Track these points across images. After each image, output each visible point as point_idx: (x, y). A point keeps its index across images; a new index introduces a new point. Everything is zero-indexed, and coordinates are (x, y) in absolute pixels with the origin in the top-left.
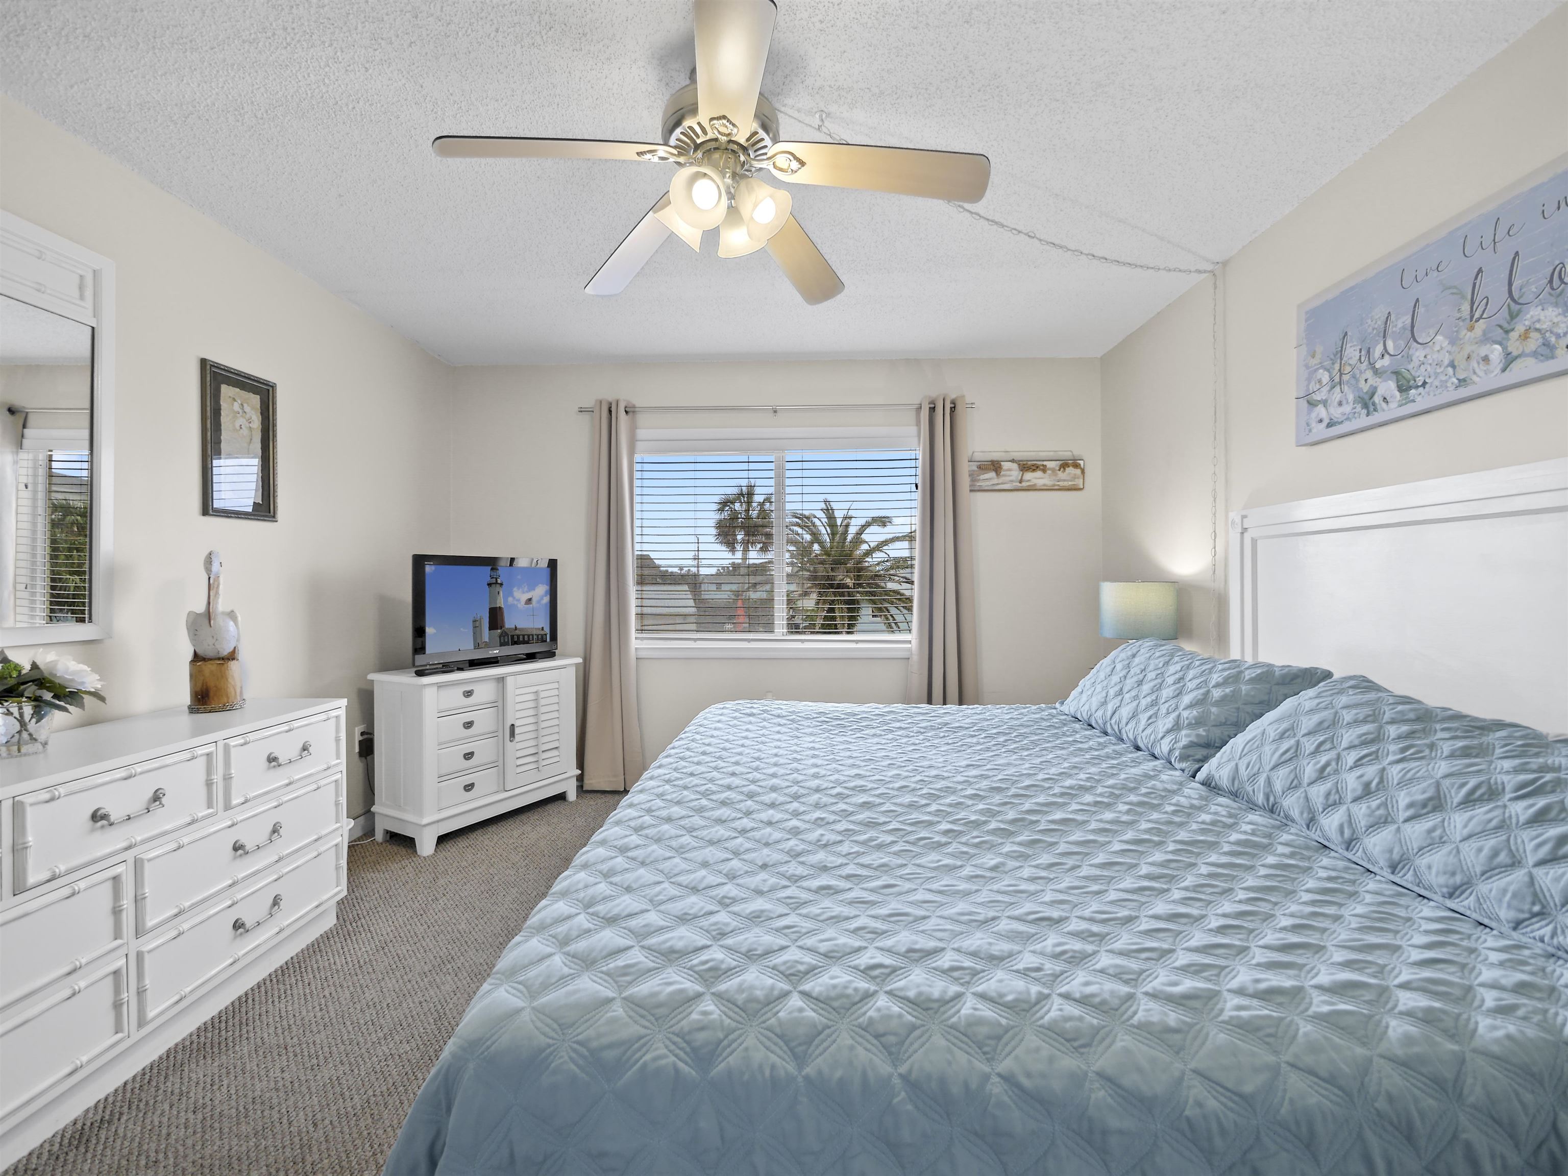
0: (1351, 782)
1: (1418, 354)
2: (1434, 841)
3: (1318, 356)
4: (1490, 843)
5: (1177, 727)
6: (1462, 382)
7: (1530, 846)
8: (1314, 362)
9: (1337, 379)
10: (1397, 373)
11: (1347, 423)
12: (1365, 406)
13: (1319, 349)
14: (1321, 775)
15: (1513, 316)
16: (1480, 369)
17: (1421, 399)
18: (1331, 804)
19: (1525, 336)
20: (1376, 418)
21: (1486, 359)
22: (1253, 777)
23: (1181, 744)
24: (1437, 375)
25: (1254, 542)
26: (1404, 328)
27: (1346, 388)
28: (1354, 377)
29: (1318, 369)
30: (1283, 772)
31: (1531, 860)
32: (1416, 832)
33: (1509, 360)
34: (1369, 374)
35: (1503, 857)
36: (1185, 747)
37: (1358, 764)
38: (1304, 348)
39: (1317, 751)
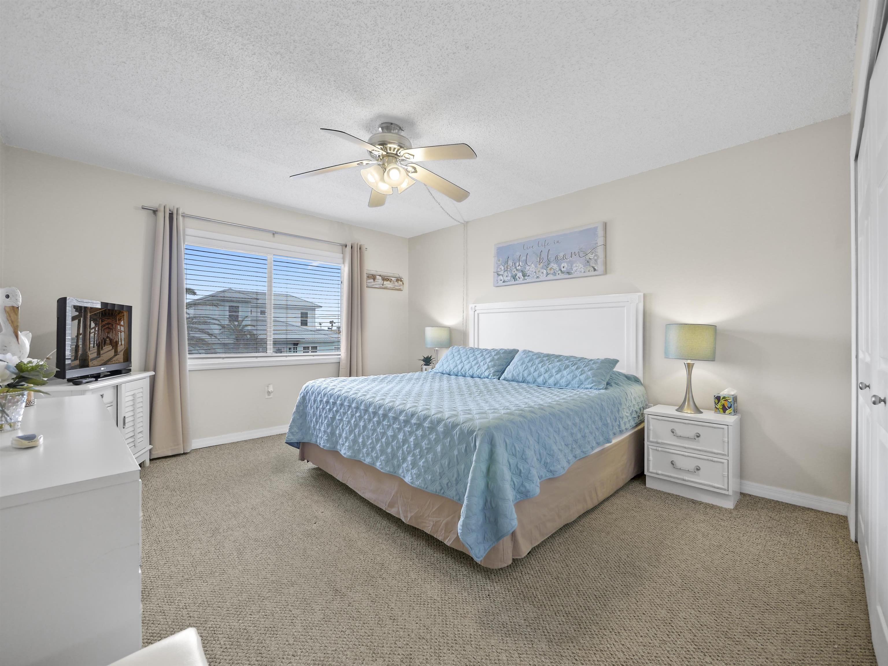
0: (542, 370)
1: (528, 268)
2: (562, 377)
3: (501, 261)
4: (572, 374)
5: (488, 368)
6: (538, 277)
7: (578, 373)
8: (500, 262)
9: (506, 269)
10: (522, 271)
11: (508, 282)
12: (514, 278)
13: (501, 259)
14: (535, 370)
15: (548, 264)
16: (542, 275)
17: (528, 280)
18: (539, 376)
19: (550, 269)
20: (516, 282)
21: (543, 273)
22: (518, 375)
23: (492, 372)
24: (532, 274)
25: (478, 314)
26: (524, 260)
27: (508, 272)
28: (511, 270)
29: (500, 265)
30: (526, 372)
31: (578, 376)
32: (558, 376)
33: (547, 274)
34: (515, 270)
35: (574, 376)
36: (493, 373)
37: (542, 367)
38: (496, 258)
39: (532, 366)
